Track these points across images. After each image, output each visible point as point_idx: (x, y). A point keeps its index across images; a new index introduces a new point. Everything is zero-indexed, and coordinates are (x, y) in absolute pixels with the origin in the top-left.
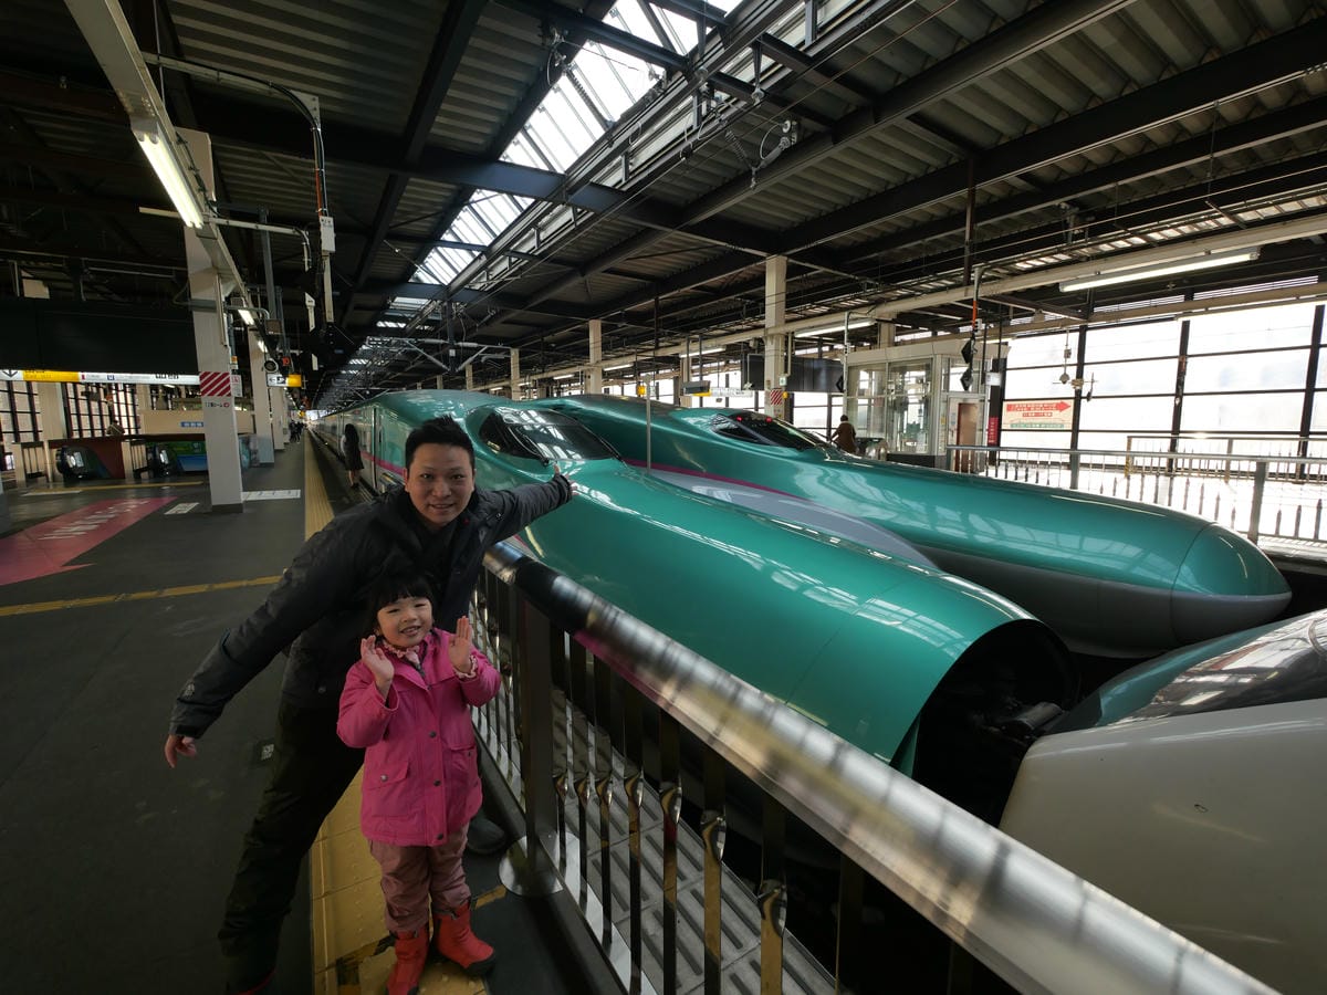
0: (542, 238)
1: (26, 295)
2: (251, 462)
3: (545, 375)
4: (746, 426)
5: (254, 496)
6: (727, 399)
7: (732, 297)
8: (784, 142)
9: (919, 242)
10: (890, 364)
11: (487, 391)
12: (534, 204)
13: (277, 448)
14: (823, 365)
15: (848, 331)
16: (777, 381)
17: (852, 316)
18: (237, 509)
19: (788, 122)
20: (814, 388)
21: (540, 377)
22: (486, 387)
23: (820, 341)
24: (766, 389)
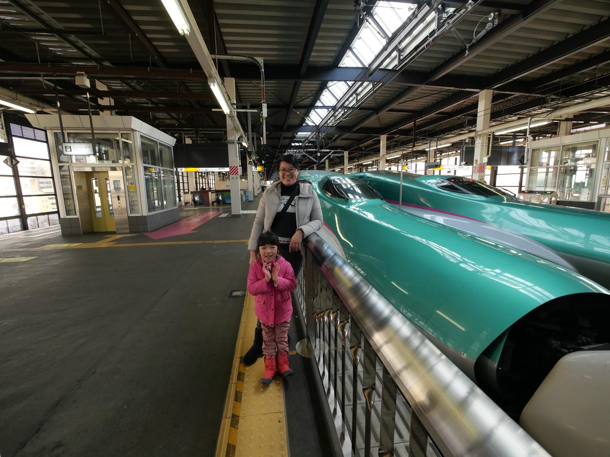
0: (358, 99)
1: (186, 143)
2: (246, 200)
3: (359, 163)
4: (456, 184)
5: (245, 212)
6: (455, 171)
7: (459, 116)
8: (489, 26)
9: (594, 67)
10: (563, 146)
11: (334, 171)
12: (354, 83)
13: (255, 195)
14: (516, 150)
15: (530, 128)
16: (481, 160)
17: (533, 119)
18: (238, 216)
19: (492, 14)
20: (508, 162)
21: (356, 163)
22: (334, 169)
23: (514, 136)
24: (474, 165)
